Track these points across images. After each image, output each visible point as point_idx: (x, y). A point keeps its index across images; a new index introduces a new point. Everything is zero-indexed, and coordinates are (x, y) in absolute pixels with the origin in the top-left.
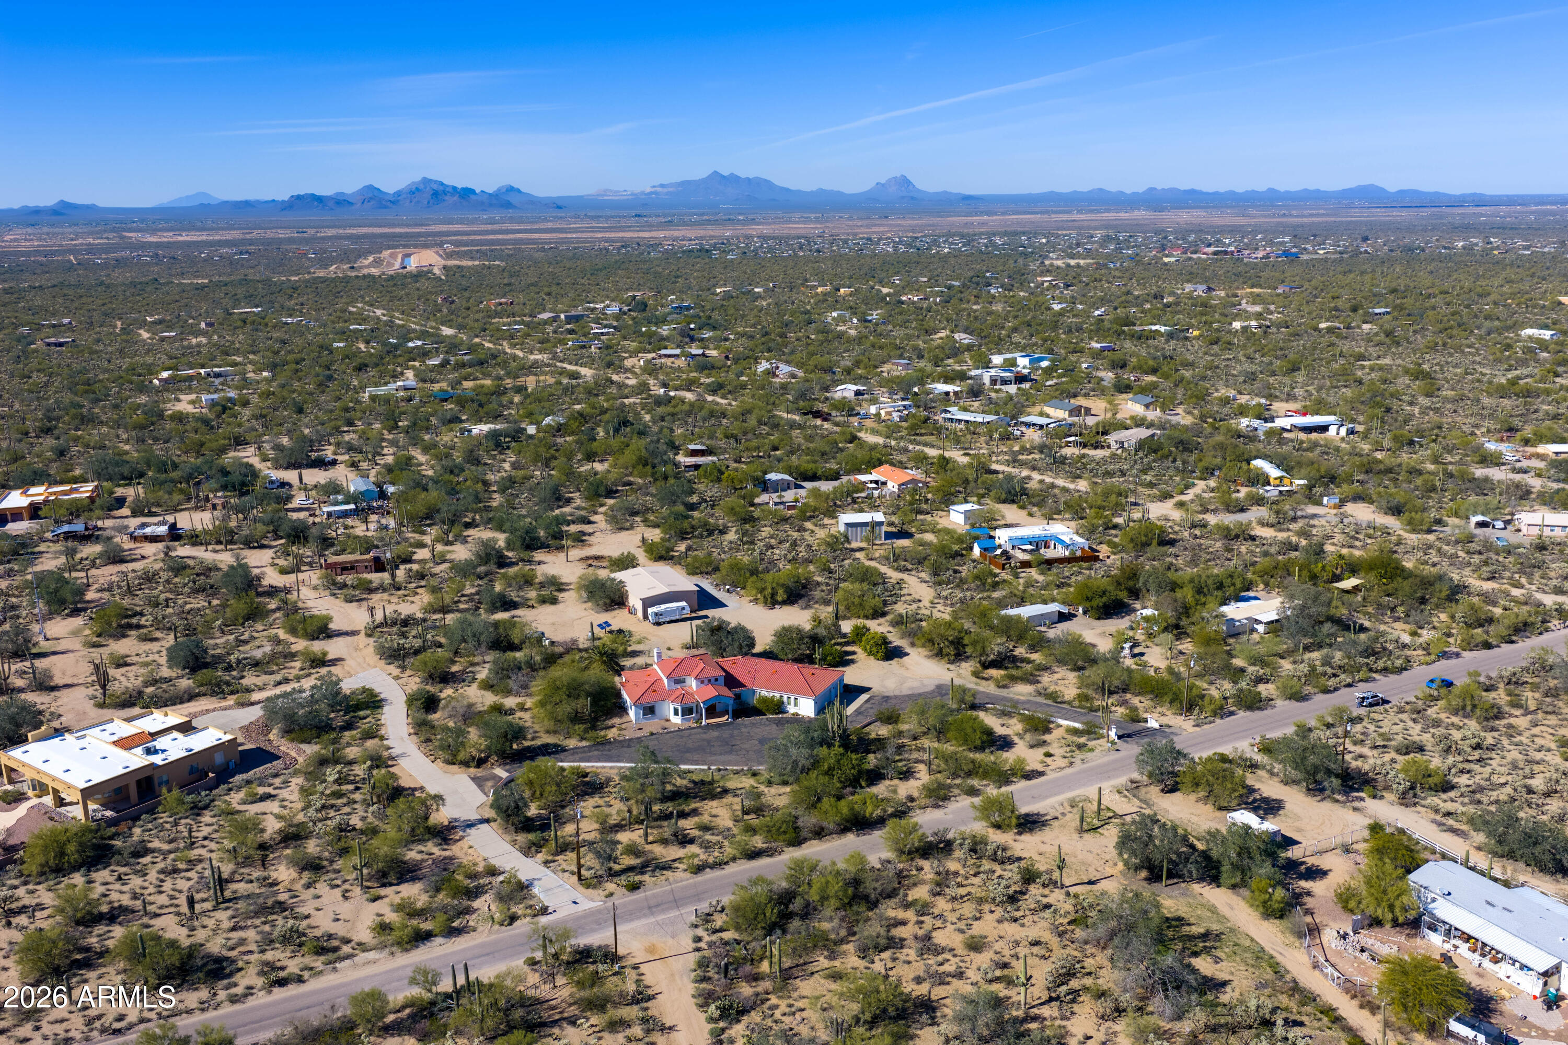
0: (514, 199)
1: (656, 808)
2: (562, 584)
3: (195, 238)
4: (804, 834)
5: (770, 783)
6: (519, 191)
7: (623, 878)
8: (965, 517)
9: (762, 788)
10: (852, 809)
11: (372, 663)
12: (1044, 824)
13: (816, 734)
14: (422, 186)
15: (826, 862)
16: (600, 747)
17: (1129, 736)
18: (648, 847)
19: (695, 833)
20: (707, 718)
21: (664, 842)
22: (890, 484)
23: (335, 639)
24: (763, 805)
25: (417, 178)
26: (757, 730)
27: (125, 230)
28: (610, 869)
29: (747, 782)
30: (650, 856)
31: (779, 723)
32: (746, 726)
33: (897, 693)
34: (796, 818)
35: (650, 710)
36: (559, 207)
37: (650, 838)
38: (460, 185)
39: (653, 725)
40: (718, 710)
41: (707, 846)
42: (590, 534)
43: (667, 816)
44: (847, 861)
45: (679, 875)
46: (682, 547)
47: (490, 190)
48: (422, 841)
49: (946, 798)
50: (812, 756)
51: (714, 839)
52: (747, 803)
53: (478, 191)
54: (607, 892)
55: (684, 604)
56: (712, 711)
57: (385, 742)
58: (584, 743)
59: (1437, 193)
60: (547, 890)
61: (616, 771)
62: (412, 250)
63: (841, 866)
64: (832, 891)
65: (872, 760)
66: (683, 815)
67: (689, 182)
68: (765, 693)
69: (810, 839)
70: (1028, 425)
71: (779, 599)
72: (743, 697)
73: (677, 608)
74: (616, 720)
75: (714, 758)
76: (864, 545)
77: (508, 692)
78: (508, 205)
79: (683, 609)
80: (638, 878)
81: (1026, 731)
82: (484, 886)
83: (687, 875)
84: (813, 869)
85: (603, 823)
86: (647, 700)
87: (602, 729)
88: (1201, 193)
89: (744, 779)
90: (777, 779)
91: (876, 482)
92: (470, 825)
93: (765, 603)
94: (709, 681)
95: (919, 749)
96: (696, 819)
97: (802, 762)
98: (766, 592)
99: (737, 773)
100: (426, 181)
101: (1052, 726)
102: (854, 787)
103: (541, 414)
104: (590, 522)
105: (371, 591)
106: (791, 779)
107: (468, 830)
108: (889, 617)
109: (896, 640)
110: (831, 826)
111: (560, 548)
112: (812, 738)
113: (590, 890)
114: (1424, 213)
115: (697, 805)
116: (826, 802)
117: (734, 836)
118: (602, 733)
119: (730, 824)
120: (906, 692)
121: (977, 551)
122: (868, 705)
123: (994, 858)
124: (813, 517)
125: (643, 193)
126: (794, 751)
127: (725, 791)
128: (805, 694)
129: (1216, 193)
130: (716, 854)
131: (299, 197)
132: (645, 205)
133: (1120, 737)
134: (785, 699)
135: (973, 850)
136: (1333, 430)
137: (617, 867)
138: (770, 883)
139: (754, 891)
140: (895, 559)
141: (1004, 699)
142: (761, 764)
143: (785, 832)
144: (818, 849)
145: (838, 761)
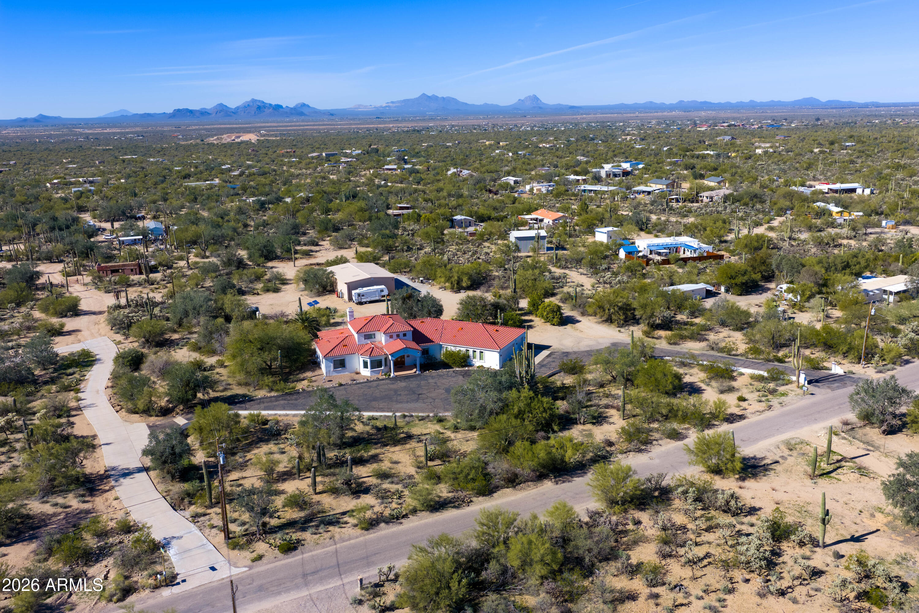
0: (305, 110)
1: (331, 454)
2: (286, 280)
3: (114, 131)
4: (495, 481)
5: (456, 429)
6: (308, 106)
7: (279, 535)
8: (608, 236)
9: (449, 433)
10: (550, 453)
11: (103, 333)
12: (766, 469)
13: (503, 379)
14: (251, 104)
15: (525, 516)
16: (288, 397)
17: (817, 381)
18: (316, 498)
19: (373, 481)
20: (395, 371)
21: (334, 491)
22: (546, 221)
23: (81, 317)
24: (449, 451)
25: (249, 99)
26: (444, 381)
27: (74, 128)
28: (264, 524)
29: (432, 428)
30: (316, 508)
31: (466, 374)
32: (433, 377)
33: (576, 349)
34: (486, 464)
35: (340, 364)
36: (332, 115)
37: (319, 488)
38: (273, 103)
39: (343, 377)
40: (406, 364)
41: (384, 496)
42: (316, 251)
43: (340, 463)
44: (551, 514)
45: (348, 531)
46: (386, 258)
47: (292, 105)
48: (64, 492)
49: (648, 442)
50: (500, 400)
51: (393, 487)
52: (431, 448)
53: (284, 106)
54: (254, 555)
55: (383, 287)
56: (400, 365)
57: (80, 395)
58: (273, 394)
59: (850, 102)
60: (184, 552)
61: (298, 419)
62: (241, 134)
63: (543, 519)
64: (536, 555)
65: (562, 406)
66: (360, 462)
67: (408, 100)
68: (452, 348)
69: (503, 487)
70: (639, 192)
71: (464, 285)
72: (431, 352)
73: (377, 291)
74: (309, 374)
75: (399, 406)
76: (530, 254)
77: (213, 352)
78: (302, 114)
79: (382, 291)
80: (295, 536)
81: (711, 379)
82: (112, 545)
83: (358, 531)
84: (510, 524)
85: (270, 471)
86: (337, 353)
87: (293, 382)
88: (711, 103)
89: (429, 425)
90: (464, 424)
91: (536, 220)
92: (127, 474)
93: (452, 288)
94: (398, 336)
95: (607, 396)
96: (375, 466)
97: (490, 406)
98: (453, 279)
99: (422, 419)
100: (254, 101)
101: (735, 374)
102: (547, 432)
103: (296, 190)
104: (317, 245)
105: (130, 286)
106: (478, 425)
107: (122, 480)
108: (558, 297)
109: (567, 311)
110: (527, 472)
111: (290, 259)
112: (500, 383)
113: (236, 552)
114: (847, 110)
115: (378, 451)
116: (520, 447)
117: (415, 484)
118: (292, 385)
119: (412, 470)
120: (583, 349)
121: (622, 254)
122: (549, 359)
123: (726, 510)
124: (488, 239)
125: (381, 107)
126: (481, 395)
127: (410, 437)
128: (490, 348)
129: (719, 104)
130: (394, 505)
131: (179, 110)
132: (382, 113)
133: (810, 382)
134: (471, 353)
135: (698, 499)
136: (859, 191)
137: (274, 522)
138: (457, 544)
139: (436, 553)
140: (558, 262)
141: (678, 353)
142: (446, 410)
143: (473, 480)
144: (512, 498)
145: (529, 405)
